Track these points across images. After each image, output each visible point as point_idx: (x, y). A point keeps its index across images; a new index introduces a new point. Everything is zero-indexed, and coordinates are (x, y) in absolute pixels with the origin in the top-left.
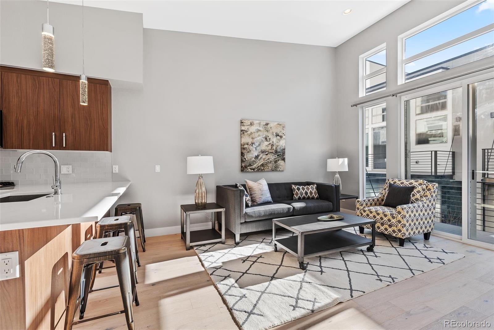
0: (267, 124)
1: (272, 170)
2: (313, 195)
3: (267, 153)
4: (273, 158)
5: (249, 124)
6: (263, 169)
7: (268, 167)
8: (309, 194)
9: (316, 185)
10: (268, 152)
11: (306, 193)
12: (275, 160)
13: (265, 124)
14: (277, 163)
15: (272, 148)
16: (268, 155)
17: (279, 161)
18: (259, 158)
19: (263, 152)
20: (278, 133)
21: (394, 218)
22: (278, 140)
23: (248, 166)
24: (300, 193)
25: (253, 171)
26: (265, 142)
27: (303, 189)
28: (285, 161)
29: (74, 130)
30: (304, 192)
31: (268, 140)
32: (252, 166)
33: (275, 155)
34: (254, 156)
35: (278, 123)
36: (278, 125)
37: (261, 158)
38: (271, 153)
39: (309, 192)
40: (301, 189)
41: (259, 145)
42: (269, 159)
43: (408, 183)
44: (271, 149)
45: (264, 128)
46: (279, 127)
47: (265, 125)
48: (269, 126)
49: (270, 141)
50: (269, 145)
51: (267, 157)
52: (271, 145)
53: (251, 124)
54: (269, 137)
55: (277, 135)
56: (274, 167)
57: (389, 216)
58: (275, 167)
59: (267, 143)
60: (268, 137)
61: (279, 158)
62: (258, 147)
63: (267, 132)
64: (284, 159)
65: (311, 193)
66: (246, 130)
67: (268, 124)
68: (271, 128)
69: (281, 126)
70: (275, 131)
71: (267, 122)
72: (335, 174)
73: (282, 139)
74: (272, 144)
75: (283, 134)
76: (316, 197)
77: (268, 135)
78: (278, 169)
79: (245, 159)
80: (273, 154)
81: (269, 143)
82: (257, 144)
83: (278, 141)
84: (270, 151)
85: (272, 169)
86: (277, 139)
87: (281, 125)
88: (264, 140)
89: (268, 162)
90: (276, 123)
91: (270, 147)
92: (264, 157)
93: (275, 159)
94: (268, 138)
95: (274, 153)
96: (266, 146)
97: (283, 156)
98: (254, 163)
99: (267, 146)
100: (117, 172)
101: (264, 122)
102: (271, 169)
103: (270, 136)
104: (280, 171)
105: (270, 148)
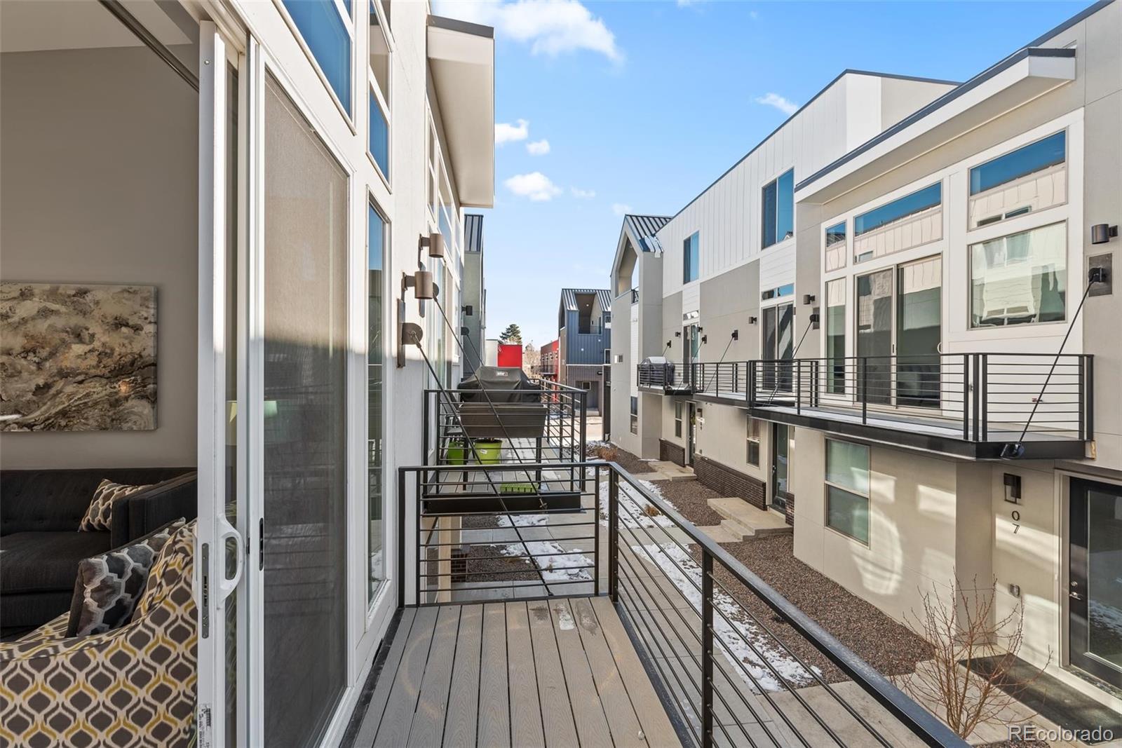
0: (82, 293)
1: (103, 428)
3: (80, 378)
4: (104, 392)
7: (86, 419)
10: (87, 374)
12: (112, 399)
13: (73, 292)
14: (121, 408)
15: (100, 362)
16: (86, 384)
17: (127, 401)
20: (125, 316)
22: (126, 338)
31: (87, 338)
33: (113, 383)
35: (127, 287)
36: (126, 295)
38: (96, 379)
42: (88, 395)
44: (99, 367)
45: (69, 304)
46: (127, 300)
47: (74, 296)
48: (89, 297)
49: (91, 341)
50: (88, 355)
51: (82, 390)
52: (97, 353)
54: (91, 332)
55: (119, 323)
56: (108, 420)
58: (113, 420)
59: (78, 349)
60: (87, 329)
67: (85, 293)
69: (138, 298)
70: (113, 309)
71: (83, 287)
73: (139, 335)
74: (100, 349)
75: (146, 318)
77: (88, 325)
80: (104, 381)
81: (87, 348)
83: (126, 342)
84: (93, 371)
85: (99, 426)
86: (122, 335)
87: (135, 292)
89: (85, 403)
90: (118, 289)
91: (92, 360)
92: (69, 389)
94: (85, 335)
95: (107, 378)
96: (79, 356)
97: (145, 386)
99: (84, 356)
101: (72, 286)
102: (96, 424)
103: (95, 328)
104: (131, 430)
105: (94, 363)
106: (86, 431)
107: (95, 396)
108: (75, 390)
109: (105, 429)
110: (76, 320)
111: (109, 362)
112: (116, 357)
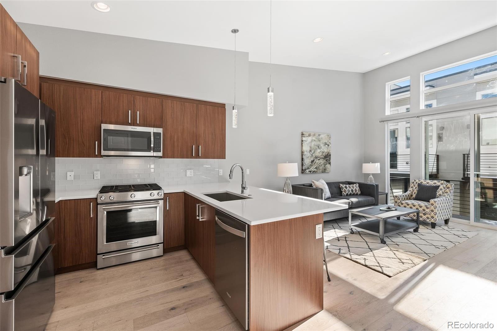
2: (357, 192)
3: (319, 159)
4: (323, 162)
5: (308, 135)
6: (317, 172)
8: (354, 191)
9: (358, 184)
11: (352, 191)
16: (320, 160)
18: (314, 162)
19: (316, 157)
21: (427, 208)
23: (307, 169)
24: (348, 190)
25: (310, 173)
26: (318, 150)
27: (350, 187)
28: (330, 165)
29: (205, 143)
30: (350, 190)
32: (309, 169)
34: (311, 161)
37: (315, 162)
39: (354, 190)
40: (348, 188)
41: (314, 152)
42: (320, 163)
43: (432, 183)
48: (321, 136)
53: (309, 135)
57: (424, 207)
59: (319, 151)
61: (326, 162)
62: (313, 153)
63: (319, 142)
64: (330, 163)
65: (356, 190)
66: (306, 140)
68: (322, 138)
71: (320, 134)
72: (370, 175)
76: (359, 193)
78: (326, 171)
79: (305, 163)
80: (323, 159)
82: (313, 151)
84: (321, 157)
88: (317, 148)
92: (317, 161)
93: (324, 163)
94: (320, 147)
98: (311, 166)
99: (319, 153)
100: (222, 175)
103: (322, 145)
106: (320, 173)
107: (321, 163)
108: (318, 162)
109: (323, 172)
110: (318, 143)
111: (324, 154)
112: (325, 153)
